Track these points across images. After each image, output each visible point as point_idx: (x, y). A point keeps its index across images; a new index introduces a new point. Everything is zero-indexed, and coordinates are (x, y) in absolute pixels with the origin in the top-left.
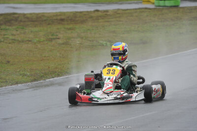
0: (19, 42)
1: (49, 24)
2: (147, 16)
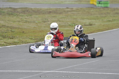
0: (29, 22)
1: (44, 14)
2: (93, 11)
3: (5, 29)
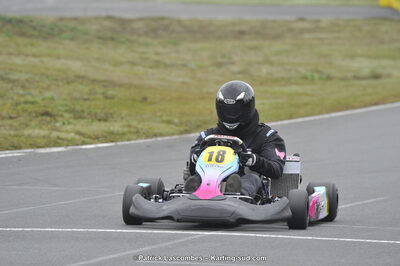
2: (387, 32)
3: (83, 89)
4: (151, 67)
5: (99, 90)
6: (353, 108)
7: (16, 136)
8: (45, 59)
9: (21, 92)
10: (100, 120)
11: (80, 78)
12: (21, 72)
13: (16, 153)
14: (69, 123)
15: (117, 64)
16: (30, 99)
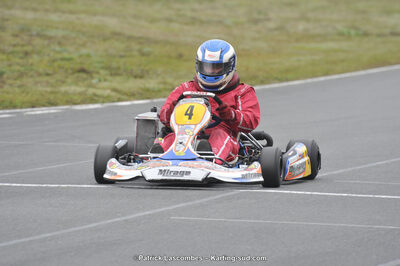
3: (118, 46)
4: (187, 24)
5: (136, 47)
6: (390, 64)
7: (52, 93)
8: (83, 16)
9: (58, 48)
10: (136, 77)
11: (116, 35)
12: (57, 28)
13: (53, 110)
14: (105, 80)
15: (153, 21)
16: (66, 55)
